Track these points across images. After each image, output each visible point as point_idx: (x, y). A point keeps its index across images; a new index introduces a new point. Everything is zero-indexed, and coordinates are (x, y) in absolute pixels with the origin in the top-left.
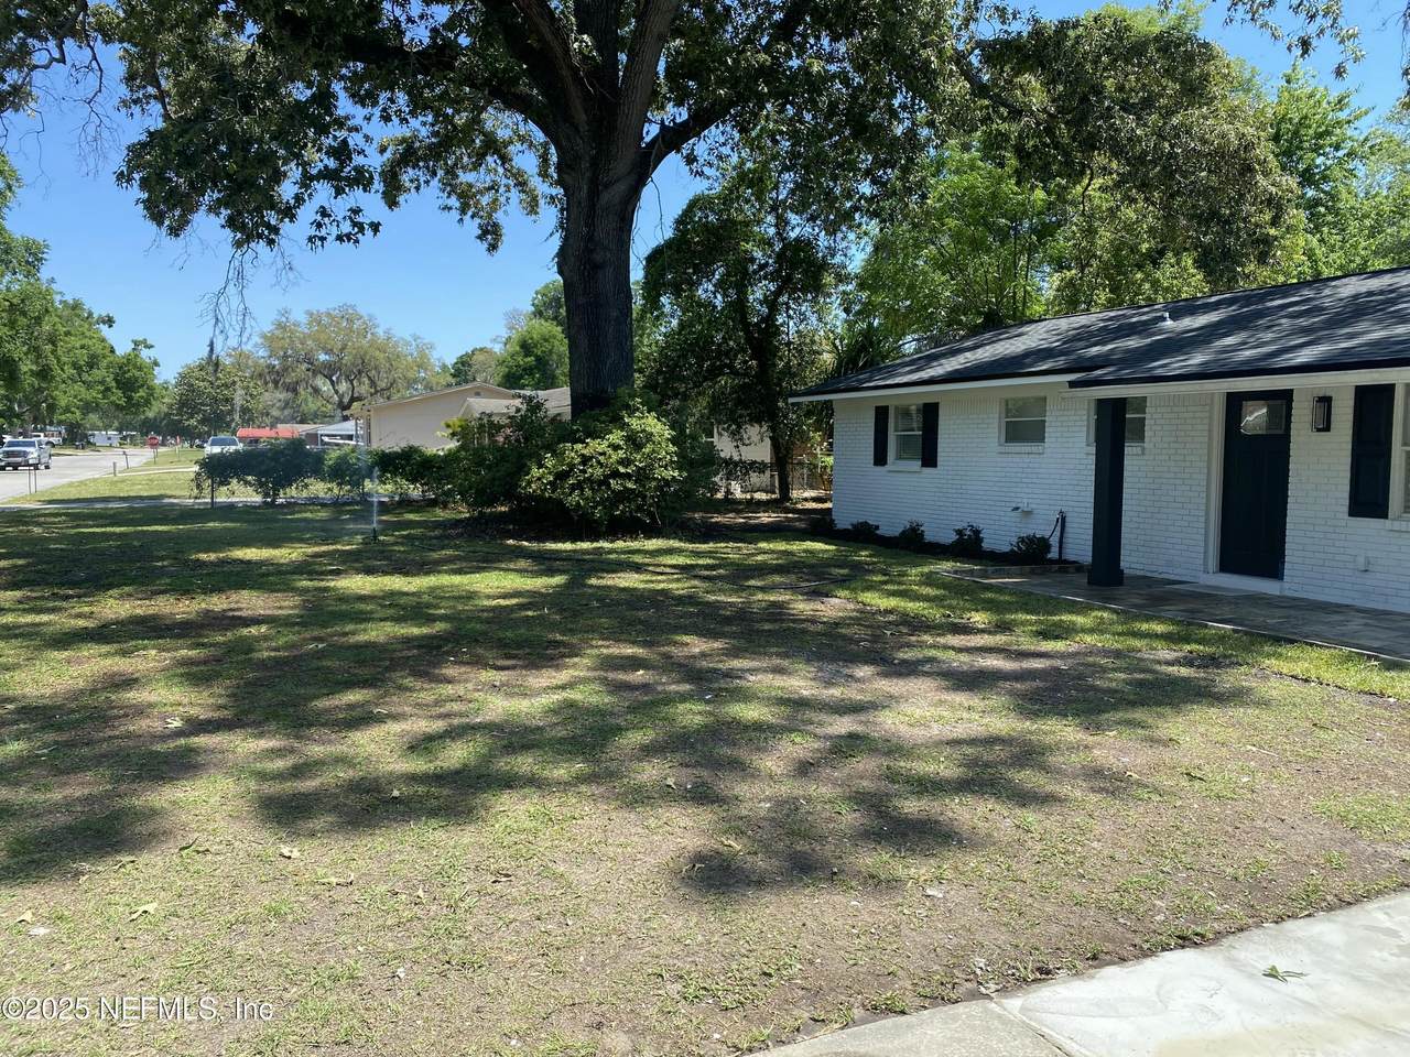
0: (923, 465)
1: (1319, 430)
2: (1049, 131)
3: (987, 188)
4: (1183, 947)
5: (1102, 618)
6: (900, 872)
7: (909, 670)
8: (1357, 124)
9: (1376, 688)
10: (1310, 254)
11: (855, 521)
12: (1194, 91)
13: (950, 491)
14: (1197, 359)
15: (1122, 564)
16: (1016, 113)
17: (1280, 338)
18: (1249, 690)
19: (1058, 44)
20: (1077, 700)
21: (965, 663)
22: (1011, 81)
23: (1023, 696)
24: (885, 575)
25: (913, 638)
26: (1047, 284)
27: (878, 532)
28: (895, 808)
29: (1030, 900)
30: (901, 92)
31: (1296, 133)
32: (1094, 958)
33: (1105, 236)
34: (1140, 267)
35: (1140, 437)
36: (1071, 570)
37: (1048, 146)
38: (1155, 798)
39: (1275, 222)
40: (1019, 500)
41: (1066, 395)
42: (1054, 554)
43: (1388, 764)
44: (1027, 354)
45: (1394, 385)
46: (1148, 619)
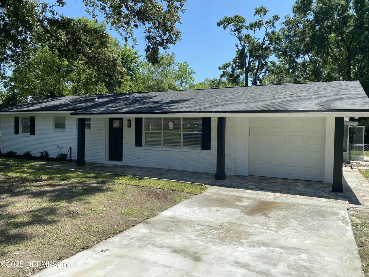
0: (31, 134)
1: (129, 127)
2: (67, 46)
3: (50, 58)
4: (83, 250)
5: (78, 174)
6: (6, 250)
7: (20, 194)
8: (139, 58)
9: (136, 184)
10: (130, 86)
11: (8, 151)
12: (103, 44)
13: (39, 142)
14: (102, 109)
15: (85, 160)
16: (58, 40)
17: (120, 106)
18: (110, 188)
19: (69, 24)
20: (67, 196)
21: (37, 190)
22: (56, 31)
23: (53, 196)
24: (16, 167)
25: (23, 185)
26: (69, 86)
27: (16, 154)
28: (8, 233)
29: (45, 249)
30: (21, 27)
31: (127, 58)
32: (60, 259)
33: (83, 76)
34: (92, 85)
35: (89, 128)
36: (73, 162)
37: (67, 50)
38: (83, 217)
39: (122, 78)
40: (59, 144)
41: (69, 116)
42: (68, 158)
43: (135, 200)
44: (61, 105)
45: (142, 118)
46: (90, 173)
